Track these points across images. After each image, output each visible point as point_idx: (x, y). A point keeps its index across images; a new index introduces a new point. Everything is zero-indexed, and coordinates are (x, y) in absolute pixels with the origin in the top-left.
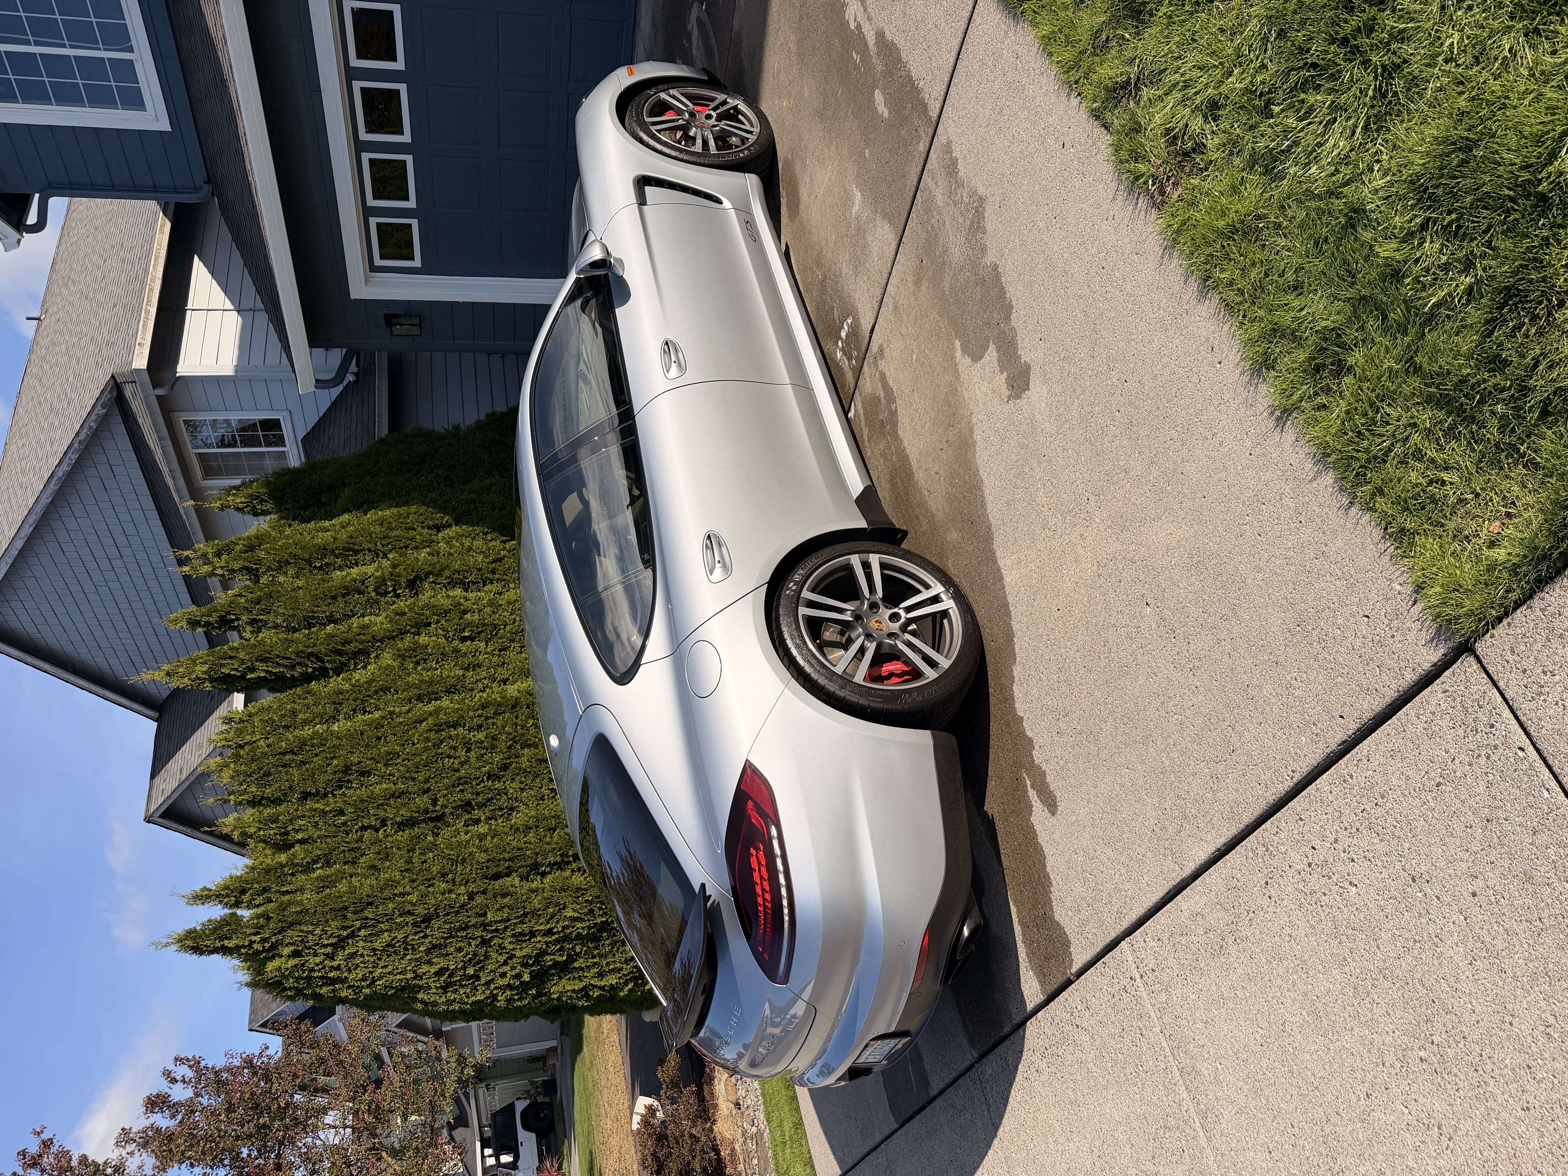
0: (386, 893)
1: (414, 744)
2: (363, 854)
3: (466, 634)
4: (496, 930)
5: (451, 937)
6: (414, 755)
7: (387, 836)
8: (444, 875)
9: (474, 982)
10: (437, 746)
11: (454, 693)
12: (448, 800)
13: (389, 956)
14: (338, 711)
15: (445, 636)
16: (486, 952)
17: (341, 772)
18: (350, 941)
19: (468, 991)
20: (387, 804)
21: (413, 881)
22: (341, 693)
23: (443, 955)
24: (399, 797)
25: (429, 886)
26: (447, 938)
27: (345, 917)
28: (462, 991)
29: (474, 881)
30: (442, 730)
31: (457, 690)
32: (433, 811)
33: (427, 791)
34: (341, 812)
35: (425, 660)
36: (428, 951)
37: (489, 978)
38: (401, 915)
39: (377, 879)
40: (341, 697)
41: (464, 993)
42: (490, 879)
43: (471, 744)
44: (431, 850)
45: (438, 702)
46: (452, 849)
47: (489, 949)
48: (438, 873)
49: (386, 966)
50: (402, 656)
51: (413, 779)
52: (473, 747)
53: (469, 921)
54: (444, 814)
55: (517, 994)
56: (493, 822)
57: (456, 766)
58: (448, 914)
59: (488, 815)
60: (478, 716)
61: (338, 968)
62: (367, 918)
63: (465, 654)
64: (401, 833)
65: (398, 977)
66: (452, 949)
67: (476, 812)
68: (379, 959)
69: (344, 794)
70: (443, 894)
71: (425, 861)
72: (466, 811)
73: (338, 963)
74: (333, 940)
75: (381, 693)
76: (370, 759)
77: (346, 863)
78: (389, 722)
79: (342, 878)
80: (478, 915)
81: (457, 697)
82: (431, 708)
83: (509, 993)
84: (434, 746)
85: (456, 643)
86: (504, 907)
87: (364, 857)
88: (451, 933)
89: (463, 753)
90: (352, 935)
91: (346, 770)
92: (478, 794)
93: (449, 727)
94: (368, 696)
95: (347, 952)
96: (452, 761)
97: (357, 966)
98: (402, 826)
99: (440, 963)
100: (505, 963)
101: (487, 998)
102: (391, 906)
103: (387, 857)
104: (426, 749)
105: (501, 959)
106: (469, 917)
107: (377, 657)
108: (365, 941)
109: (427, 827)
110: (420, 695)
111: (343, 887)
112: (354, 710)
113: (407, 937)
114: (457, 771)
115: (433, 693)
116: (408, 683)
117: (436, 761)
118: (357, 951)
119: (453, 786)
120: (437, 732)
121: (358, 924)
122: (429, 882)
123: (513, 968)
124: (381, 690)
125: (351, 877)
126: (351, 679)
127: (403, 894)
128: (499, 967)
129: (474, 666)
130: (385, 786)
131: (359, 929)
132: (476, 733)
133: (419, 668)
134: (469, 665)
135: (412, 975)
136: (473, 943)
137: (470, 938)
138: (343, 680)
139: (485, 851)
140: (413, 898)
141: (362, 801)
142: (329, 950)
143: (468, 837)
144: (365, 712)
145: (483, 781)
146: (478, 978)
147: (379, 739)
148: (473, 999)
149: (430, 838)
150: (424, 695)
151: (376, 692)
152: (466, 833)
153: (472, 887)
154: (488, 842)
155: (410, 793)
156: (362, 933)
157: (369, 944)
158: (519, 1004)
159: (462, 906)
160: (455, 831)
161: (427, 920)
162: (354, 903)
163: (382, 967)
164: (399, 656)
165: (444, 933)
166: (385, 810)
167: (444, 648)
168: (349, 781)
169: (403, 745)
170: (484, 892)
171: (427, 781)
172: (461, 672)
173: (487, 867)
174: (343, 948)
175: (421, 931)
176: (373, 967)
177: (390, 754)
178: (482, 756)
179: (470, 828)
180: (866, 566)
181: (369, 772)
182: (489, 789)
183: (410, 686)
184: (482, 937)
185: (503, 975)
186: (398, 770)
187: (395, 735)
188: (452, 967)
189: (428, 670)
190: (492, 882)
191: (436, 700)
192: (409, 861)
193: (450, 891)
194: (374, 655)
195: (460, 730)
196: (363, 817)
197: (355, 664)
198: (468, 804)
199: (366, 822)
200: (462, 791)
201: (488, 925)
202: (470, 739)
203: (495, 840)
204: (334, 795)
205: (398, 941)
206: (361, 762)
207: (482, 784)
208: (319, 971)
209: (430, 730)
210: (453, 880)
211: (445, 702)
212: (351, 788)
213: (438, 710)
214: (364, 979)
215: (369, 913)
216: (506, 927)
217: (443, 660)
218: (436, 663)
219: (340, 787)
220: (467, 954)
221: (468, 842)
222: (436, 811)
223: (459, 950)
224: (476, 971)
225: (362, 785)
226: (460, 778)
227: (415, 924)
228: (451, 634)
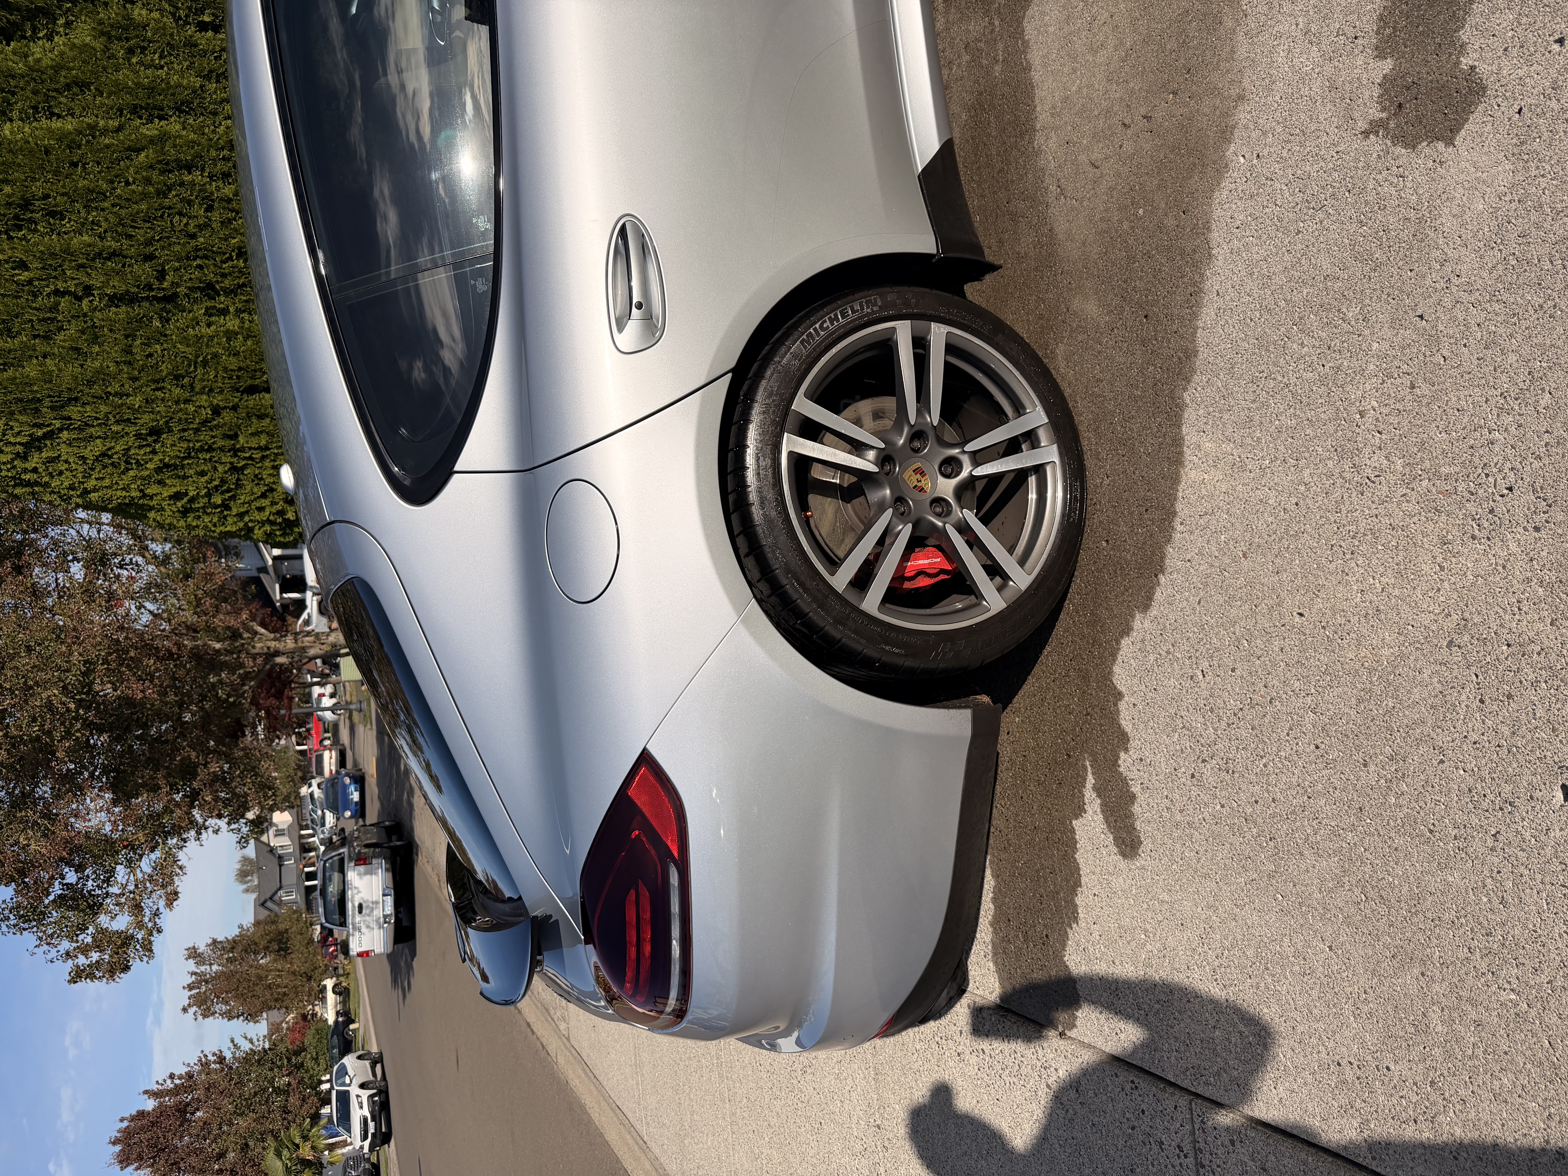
0: (96, 389)
1: (127, 183)
2: (60, 329)
3: (207, 19)
4: (251, 458)
5: (189, 457)
6: (128, 200)
7: (95, 309)
8: (177, 377)
9: (222, 511)
10: (162, 194)
11: (188, 113)
12: (181, 277)
13: (105, 467)
14: (9, 104)
15: (173, 15)
16: (238, 479)
17: (19, 206)
18: (48, 443)
19: (215, 520)
20: (91, 267)
21: (134, 379)
22: (13, 77)
23: (179, 477)
24: (109, 259)
25: (158, 389)
26: (184, 458)
27: (37, 410)
28: (207, 519)
29: (221, 392)
30: (170, 171)
31: (191, 109)
32: (159, 289)
33: (149, 258)
34: (23, 266)
35: (143, 49)
36: (158, 470)
37: (242, 510)
38: (118, 422)
39: (82, 366)
40: (13, 83)
41: (210, 522)
42: (243, 393)
43: (213, 201)
44: (158, 341)
45: (163, 123)
46: (188, 346)
47: (241, 477)
48: (169, 374)
49: (103, 478)
50: (104, 33)
51: (130, 237)
52: (216, 205)
53: (214, 443)
54: (175, 295)
55: (279, 530)
56: (245, 316)
57: (191, 229)
58: (184, 430)
59: (240, 306)
60: (224, 158)
61: (35, 470)
62: (69, 418)
63: (205, 52)
64: (113, 309)
65: (119, 493)
66: (192, 472)
67: (222, 299)
68: (92, 469)
69: (24, 238)
70: (177, 403)
71: (150, 355)
72: (207, 295)
73: (33, 465)
74: (25, 440)
75: (75, 90)
76: (63, 194)
77: (35, 337)
78: (88, 142)
79: (31, 357)
80: (226, 436)
81: (191, 121)
82: (151, 130)
83: (269, 529)
84: (158, 193)
85: (191, 30)
86: (261, 432)
87: (63, 333)
88: (189, 453)
89: (202, 212)
90: (50, 435)
91: (26, 204)
92: (224, 276)
93: (180, 168)
94: (56, 90)
95: (44, 455)
96: (185, 220)
97: (61, 473)
98: (115, 300)
99: (174, 486)
100: (264, 496)
101: (240, 530)
102: (103, 408)
103: (95, 339)
104: (145, 196)
105: (258, 491)
106: (213, 437)
107: (68, 24)
108: (70, 445)
109: (152, 308)
110: (135, 106)
111: (31, 370)
112: (35, 108)
113: (128, 449)
114: (193, 236)
115: (155, 107)
116: (117, 83)
117: (162, 216)
118: (59, 456)
119: (188, 258)
120: (162, 172)
121: (58, 424)
122: (158, 383)
123: (273, 503)
124: (77, 84)
125: (45, 357)
126: (26, 56)
127: (120, 395)
128: (255, 499)
129: (218, 76)
130: (86, 238)
131: (61, 430)
132: (221, 185)
133: (134, 60)
134: (211, 72)
135: (138, 494)
136: (220, 468)
137: (215, 462)
138: (14, 53)
139: (235, 355)
140: (137, 401)
141: (53, 255)
142: (20, 449)
143: (210, 331)
144: (52, 114)
145: (230, 258)
146: (228, 508)
147: (75, 165)
148: (222, 529)
149: (157, 323)
150: (142, 108)
151: (68, 87)
152: (209, 325)
153: (217, 400)
154: (238, 343)
155: (125, 257)
156: (65, 435)
157: (76, 450)
158: (282, 539)
159: (204, 423)
160: (192, 320)
161: (155, 432)
162: (50, 396)
163: (97, 479)
164: (102, 34)
165: (180, 451)
166: (89, 275)
167: (172, 35)
168: (32, 221)
169: (112, 182)
170: (234, 408)
171: (149, 242)
172: (197, 82)
173: (238, 377)
174: (40, 449)
175: (147, 445)
176: (84, 477)
177: (92, 191)
178: (230, 221)
179: (213, 319)
180: (920, 344)
181: (61, 213)
182: (240, 272)
183: (119, 88)
184: (231, 463)
185: (261, 509)
186: (106, 220)
187: (98, 163)
188: (191, 494)
189: (147, 67)
190: (245, 397)
191: (161, 118)
192: (128, 351)
193: (187, 401)
194: (61, 21)
195: (196, 176)
196: (55, 277)
197: (35, 30)
198: (210, 286)
199: (61, 286)
200: (200, 267)
201: (239, 450)
202: (212, 193)
203: (249, 343)
204: (10, 238)
205: (116, 453)
206: (48, 196)
207: (230, 263)
208: (8, 470)
209: (151, 167)
210: (192, 386)
211: (174, 126)
212: (36, 231)
213: (163, 137)
214: (72, 487)
215: (73, 411)
216: (263, 458)
217: (171, 55)
218: (161, 57)
219: (20, 228)
220: (212, 480)
221: (211, 338)
222: (163, 289)
223: (203, 474)
224: (224, 500)
225: (52, 231)
226: (197, 249)
227: (138, 436)
228: (182, 13)
